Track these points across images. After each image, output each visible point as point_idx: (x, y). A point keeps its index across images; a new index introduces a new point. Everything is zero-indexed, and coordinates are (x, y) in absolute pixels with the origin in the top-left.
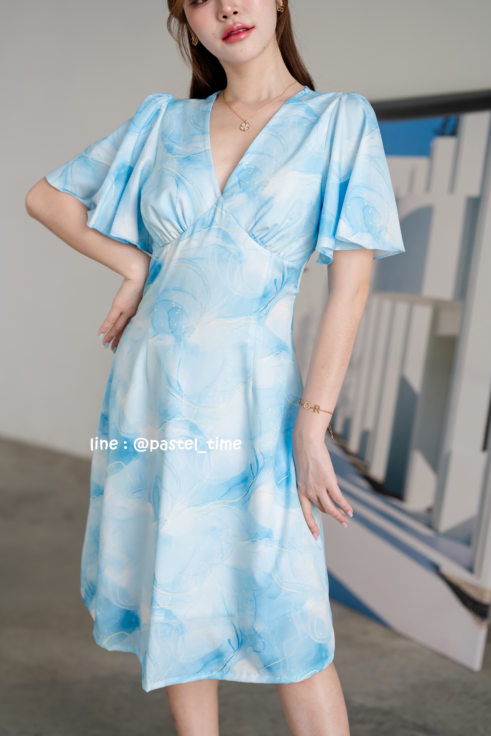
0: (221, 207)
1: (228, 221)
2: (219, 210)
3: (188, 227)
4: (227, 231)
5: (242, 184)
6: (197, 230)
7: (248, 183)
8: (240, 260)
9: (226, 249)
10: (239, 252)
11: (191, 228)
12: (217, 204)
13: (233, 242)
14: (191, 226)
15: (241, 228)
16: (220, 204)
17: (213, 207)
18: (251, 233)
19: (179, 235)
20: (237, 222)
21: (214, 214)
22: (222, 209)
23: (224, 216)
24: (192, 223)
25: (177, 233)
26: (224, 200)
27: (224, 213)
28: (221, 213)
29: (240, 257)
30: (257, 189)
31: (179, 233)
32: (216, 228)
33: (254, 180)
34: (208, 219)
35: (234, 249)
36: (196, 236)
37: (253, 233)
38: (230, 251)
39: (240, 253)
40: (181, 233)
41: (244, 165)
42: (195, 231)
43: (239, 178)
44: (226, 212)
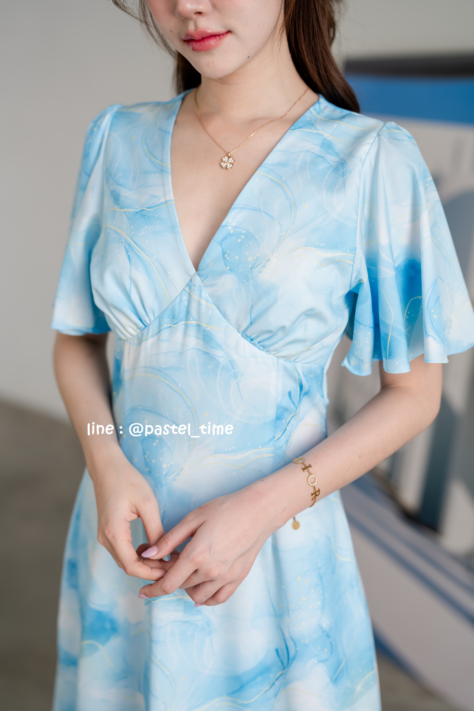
0: (197, 292)
1: (211, 314)
2: (195, 296)
3: (151, 321)
4: (209, 329)
5: (228, 258)
6: (165, 325)
7: (237, 258)
8: (234, 372)
9: (210, 356)
10: (230, 362)
11: (157, 322)
12: (190, 285)
13: (219, 346)
14: (155, 319)
15: (230, 326)
16: (197, 288)
17: (185, 289)
18: (245, 333)
20: (224, 317)
21: (189, 301)
22: (200, 296)
23: (204, 307)
24: (157, 314)
25: (135, 328)
26: (202, 282)
27: (203, 302)
28: (199, 303)
29: (234, 369)
30: (251, 269)
31: (138, 328)
32: (194, 324)
33: (247, 253)
34: (181, 310)
35: (223, 357)
36: (164, 335)
37: (249, 335)
38: (217, 360)
39: (232, 363)
40: (142, 329)
41: (230, 228)
42: (162, 328)
43: (222, 248)
44: (207, 301)
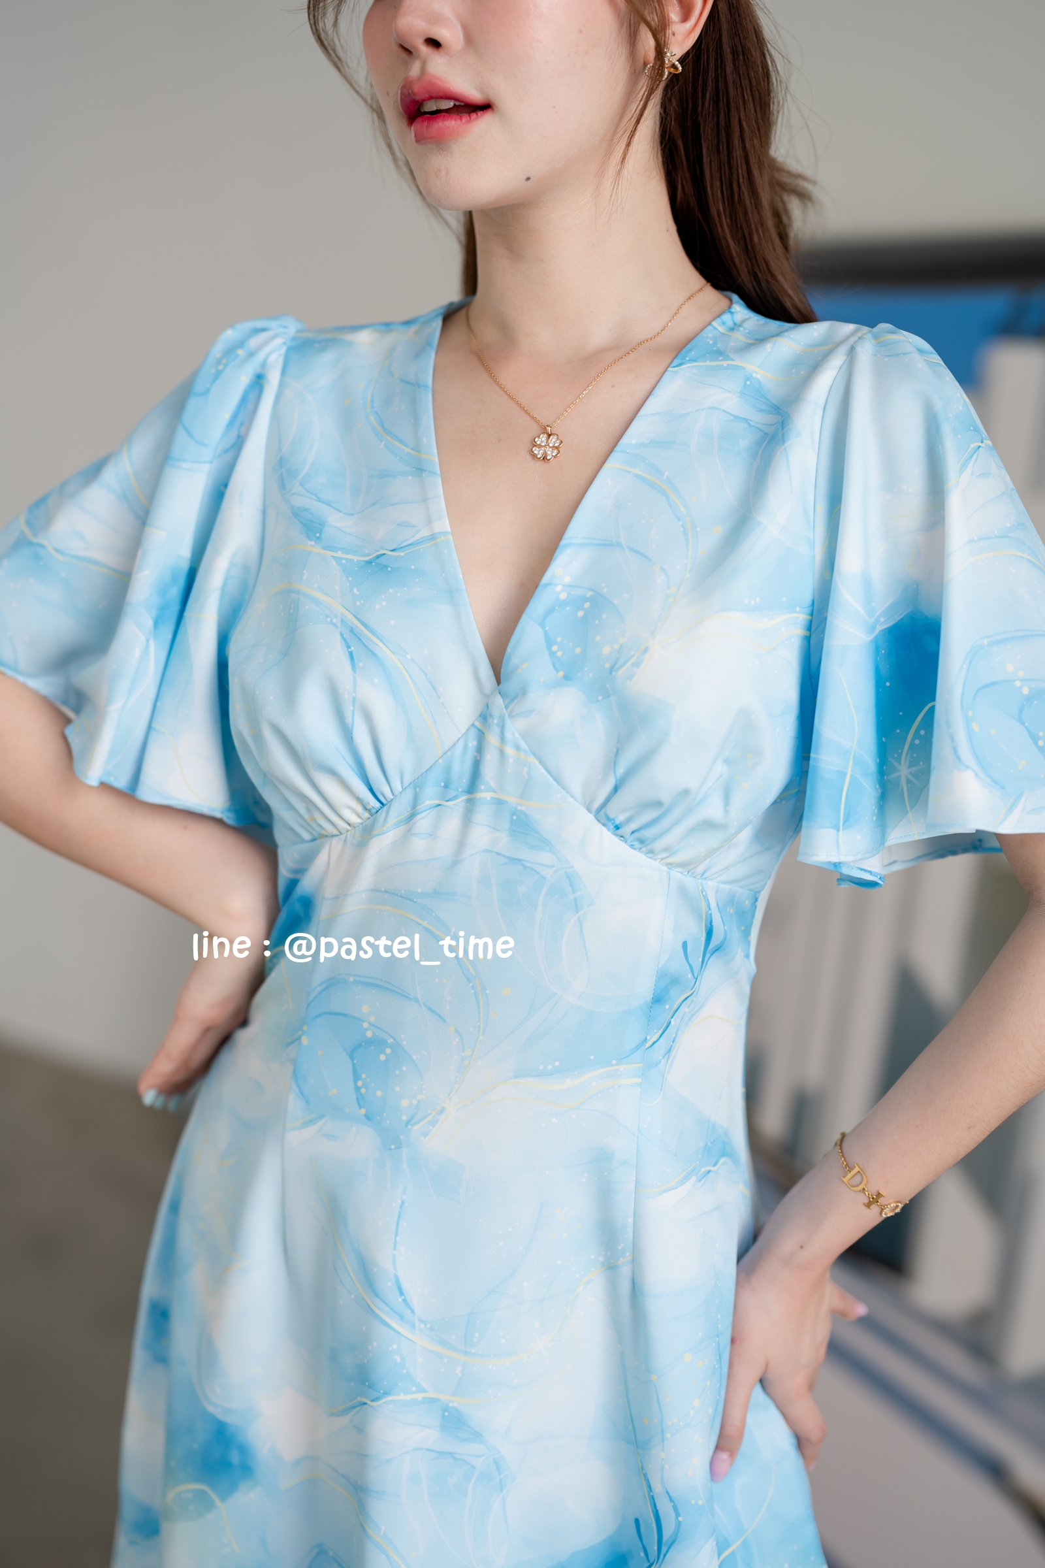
0: (496, 729)
1: (527, 777)
2: (493, 739)
3: (396, 793)
4: (523, 808)
5: (559, 653)
6: (428, 802)
7: (578, 650)
8: (575, 899)
9: (523, 866)
10: (568, 876)
11: (408, 796)
12: (485, 716)
13: (545, 843)
14: (404, 789)
15: (571, 799)
16: (496, 721)
17: (473, 725)
18: (602, 813)
19: (367, 815)
20: (555, 779)
21: (480, 749)
22: (502, 738)
23: (511, 761)
24: (407, 778)
25: (360, 809)
26: (506, 707)
27: (510, 751)
28: (502, 753)
29: (574, 892)
30: (610, 672)
31: (365, 808)
32: (489, 798)
33: (598, 638)
34: (461, 769)
35: (553, 866)
36: (423, 822)
37: (612, 816)
38: (538, 873)
39: (571, 878)
40: (374, 811)
41: (559, 588)
42: (419, 808)
43: (546, 632)
44: (517, 748)
